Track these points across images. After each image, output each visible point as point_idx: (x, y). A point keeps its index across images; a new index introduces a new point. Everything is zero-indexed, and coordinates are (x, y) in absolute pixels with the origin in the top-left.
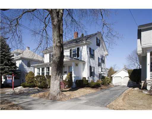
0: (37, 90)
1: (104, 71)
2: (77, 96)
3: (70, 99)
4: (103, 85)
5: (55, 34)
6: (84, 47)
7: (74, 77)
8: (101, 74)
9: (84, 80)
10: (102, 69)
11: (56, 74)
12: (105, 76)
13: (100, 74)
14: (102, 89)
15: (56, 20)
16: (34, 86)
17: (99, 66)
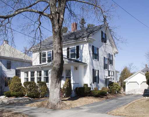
0: (28, 100)
1: (113, 75)
2: (78, 106)
3: (70, 108)
4: (110, 94)
5: (55, 41)
6: (85, 45)
7: (73, 84)
8: (109, 79)
9: (86, 88)
10: (109, 72)
11: (56, 81)
12: (113, 81)
13: (106, 80)
14: (108, 98)
15: (57, 27)
16: (22, 95)
17: (104, 68)
